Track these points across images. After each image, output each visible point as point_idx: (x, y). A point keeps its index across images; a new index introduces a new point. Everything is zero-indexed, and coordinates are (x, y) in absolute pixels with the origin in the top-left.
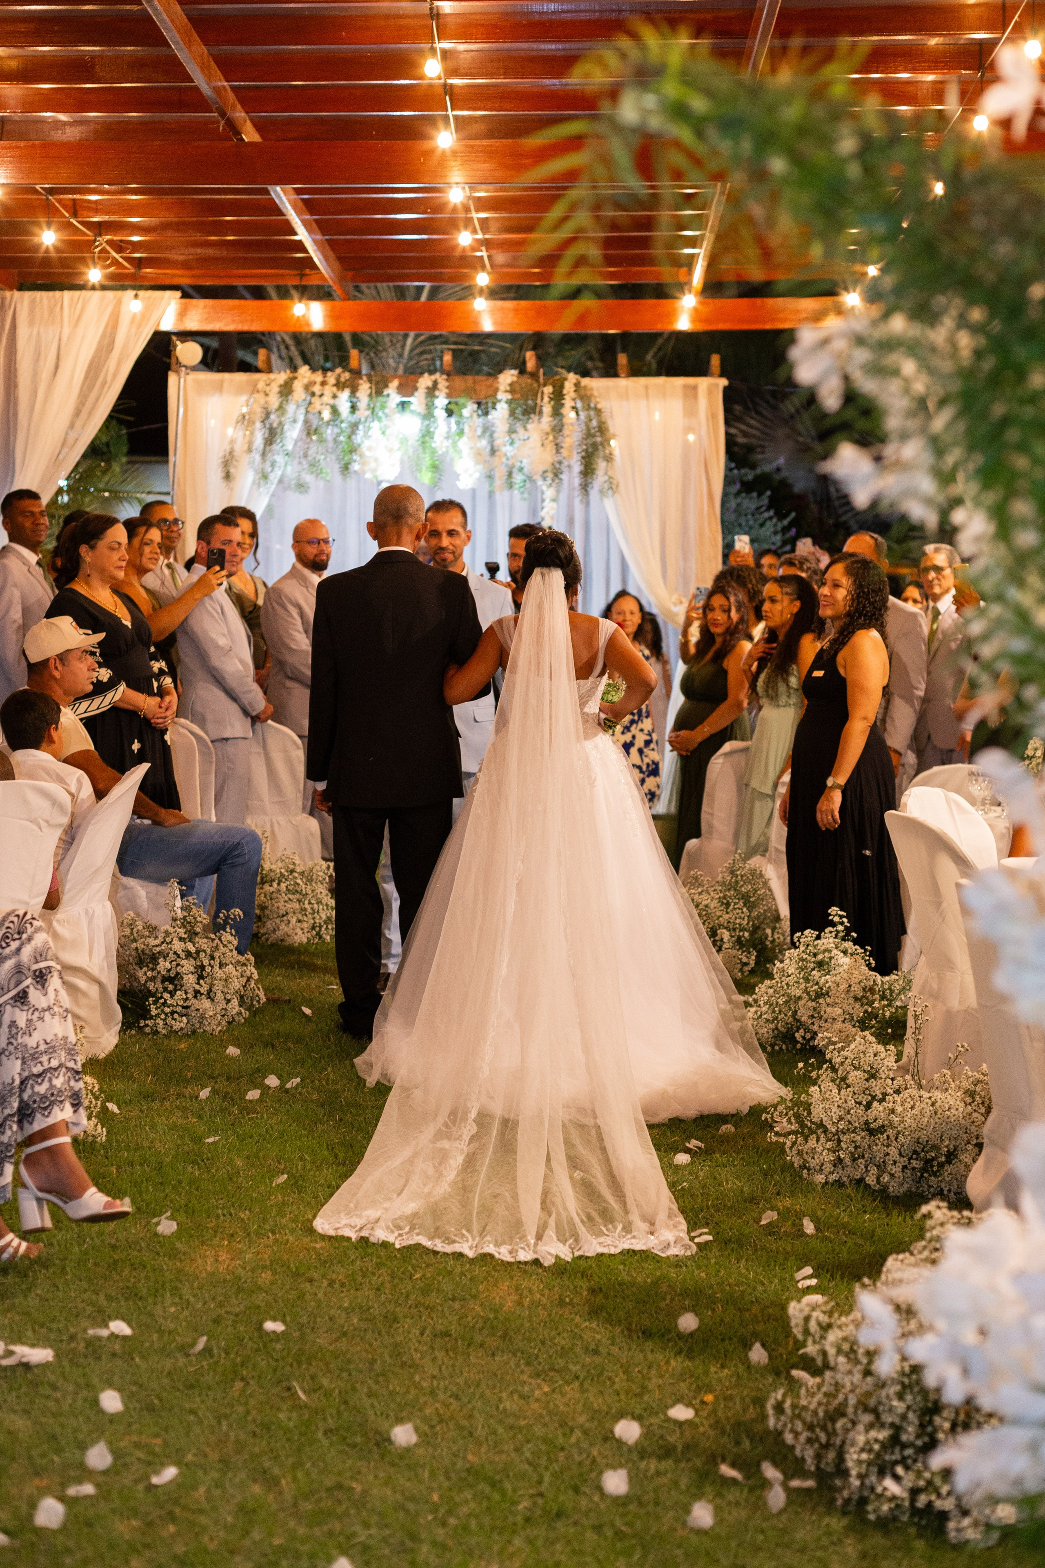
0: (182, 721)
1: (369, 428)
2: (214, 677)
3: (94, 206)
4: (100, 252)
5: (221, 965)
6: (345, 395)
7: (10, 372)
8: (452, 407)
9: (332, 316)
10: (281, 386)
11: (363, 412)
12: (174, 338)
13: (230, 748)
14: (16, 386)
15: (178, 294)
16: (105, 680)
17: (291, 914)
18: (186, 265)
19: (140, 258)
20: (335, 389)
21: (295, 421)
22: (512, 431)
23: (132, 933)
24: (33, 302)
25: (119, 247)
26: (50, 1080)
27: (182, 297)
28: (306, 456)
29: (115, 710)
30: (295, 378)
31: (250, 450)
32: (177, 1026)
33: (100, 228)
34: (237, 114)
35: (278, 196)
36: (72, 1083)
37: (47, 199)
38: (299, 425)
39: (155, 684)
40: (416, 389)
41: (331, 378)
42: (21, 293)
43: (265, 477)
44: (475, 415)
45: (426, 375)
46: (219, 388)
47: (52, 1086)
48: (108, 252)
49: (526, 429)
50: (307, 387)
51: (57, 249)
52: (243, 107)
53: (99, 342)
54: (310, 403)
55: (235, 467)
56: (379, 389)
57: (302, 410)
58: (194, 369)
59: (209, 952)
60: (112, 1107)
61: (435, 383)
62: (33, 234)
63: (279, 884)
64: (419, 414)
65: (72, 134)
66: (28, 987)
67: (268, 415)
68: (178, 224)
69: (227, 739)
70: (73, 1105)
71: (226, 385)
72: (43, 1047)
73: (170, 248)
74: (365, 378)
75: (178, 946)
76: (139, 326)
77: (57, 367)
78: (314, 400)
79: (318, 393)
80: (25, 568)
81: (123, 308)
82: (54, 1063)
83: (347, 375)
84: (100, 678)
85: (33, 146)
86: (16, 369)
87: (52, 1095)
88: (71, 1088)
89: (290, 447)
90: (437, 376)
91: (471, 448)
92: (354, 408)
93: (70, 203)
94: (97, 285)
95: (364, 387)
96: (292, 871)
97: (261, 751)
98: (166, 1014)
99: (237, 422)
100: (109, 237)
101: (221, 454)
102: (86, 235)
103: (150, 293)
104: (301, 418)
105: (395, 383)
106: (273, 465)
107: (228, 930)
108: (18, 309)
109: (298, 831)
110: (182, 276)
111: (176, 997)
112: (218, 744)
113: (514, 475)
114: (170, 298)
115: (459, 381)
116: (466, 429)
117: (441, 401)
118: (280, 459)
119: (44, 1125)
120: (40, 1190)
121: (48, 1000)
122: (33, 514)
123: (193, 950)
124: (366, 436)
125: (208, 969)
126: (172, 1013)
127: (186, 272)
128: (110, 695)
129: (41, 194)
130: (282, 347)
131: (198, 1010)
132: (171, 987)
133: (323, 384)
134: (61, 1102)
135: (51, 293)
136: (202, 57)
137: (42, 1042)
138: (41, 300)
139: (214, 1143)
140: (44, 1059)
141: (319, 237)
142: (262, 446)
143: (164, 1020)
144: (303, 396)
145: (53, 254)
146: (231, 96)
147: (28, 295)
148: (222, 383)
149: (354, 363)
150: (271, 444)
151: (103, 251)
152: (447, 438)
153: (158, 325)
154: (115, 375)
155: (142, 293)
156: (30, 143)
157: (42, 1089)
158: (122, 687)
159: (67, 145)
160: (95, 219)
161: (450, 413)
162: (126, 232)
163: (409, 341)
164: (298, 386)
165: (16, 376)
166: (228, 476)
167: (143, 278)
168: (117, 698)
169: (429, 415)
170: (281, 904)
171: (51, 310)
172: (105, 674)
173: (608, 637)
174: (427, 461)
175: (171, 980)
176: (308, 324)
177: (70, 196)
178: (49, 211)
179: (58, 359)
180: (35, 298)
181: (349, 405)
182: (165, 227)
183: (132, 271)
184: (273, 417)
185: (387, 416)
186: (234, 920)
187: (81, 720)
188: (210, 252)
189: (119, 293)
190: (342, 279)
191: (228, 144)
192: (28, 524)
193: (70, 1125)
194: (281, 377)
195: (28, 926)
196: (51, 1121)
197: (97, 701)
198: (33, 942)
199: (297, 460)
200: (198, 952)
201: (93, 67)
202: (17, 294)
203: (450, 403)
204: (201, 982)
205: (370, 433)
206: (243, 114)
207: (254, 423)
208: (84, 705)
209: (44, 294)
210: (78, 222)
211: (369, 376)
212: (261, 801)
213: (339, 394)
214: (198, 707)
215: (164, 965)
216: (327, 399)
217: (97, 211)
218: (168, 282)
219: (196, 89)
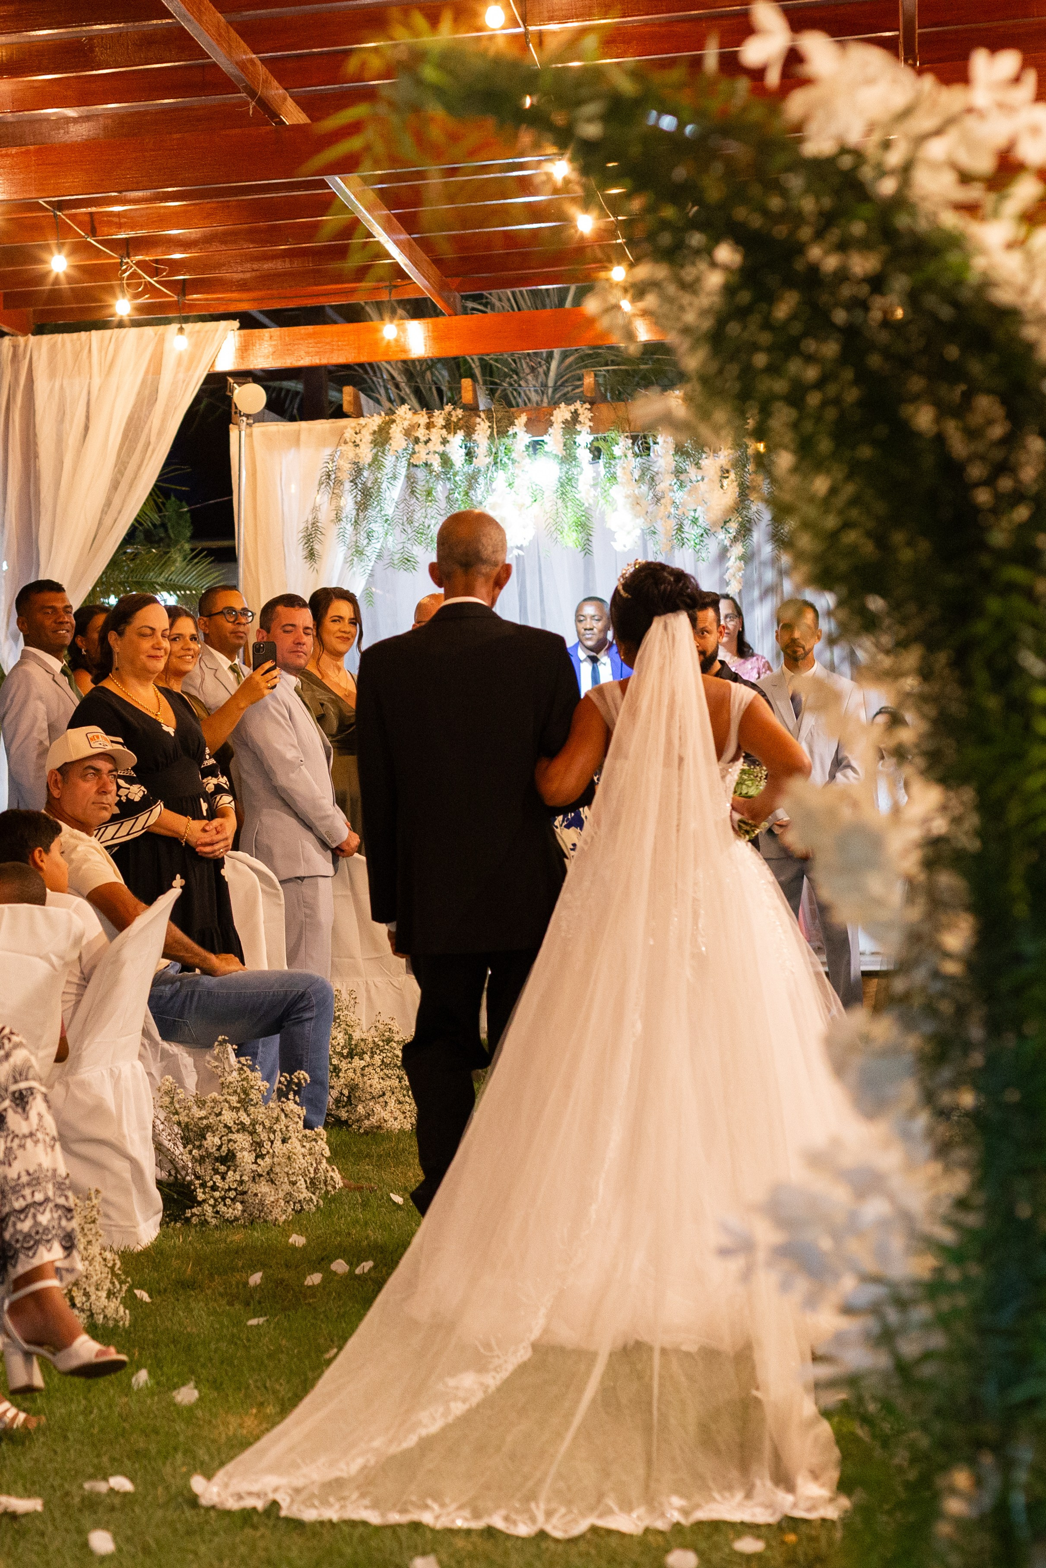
0: (239, 854)
1: (491, 482)
2: (283, 800)
3: (116, 220)
4: (129, 278)
5: (284, 1141)
6: (457, 439)
7: (28, 438)
8: (601, 444)
9: (437, 337)
10: (374, 432)
11: (482, 460)
12: (231, 380)
13: (305, 888)
14: (36, 457)
15: (236, 324)
16: (137, 799)
17: (388, 1094)
18: (243, 286)
19: (184, 280)
20: (444, 432)
21: (394, 477)
22: (678, 472)
23: (172, 1103)
24: (53, 347)
25: (152, 269)
26: (34, 1216)
27: (240, 328)
28: (410, 521)
29: (150, 837)
30: (394, 421)
31: (338, 519)
32: (229, 1213)
33: (128, 247)
34: (273, 92)
35: (339, 188)
36: (64, 1222)
37: (55, 216)
38: (401, 482)
39: (204, 806)
40: (551, 424)
41: (439, 418)
42: (38, 337)
43: (359, 552)
44: (630, 453)
45: (563, 405)
46: (296, 440)
47: (36, 1223)
48: (140, 277)
49: (698, 466)
50: (408, 433)
51: (70, 279)
52: (280, 82)
53: (139, 393)
54: (414, 453)
55: (321, 542)
56: (501, 429)
57: (404, 463)
58: (259, 418)
59: (267, 1124)
60: (143, 1295)
61: (575, 414)
62: (42, 262)
63: (372, 1057)
64: (556, 456)
65: (80, 132)
66: (5, 1110)
67: (359, 471)
68: (225, 233)
69: (301, 879)
70: (65, 1248)
71: (303, 437)
72: (25, 1179)
73: (219, 266)
74: (482, 415)
75: (228, 1117)
76: (188, 369)
77: (87, 428)
78: (417, 447)
79: (423, 439)
80: (49, 677)
81: (167, 346)
82: (39, 1197)
83: (459, 412)
84: (131, 796)
85: (27, 152)
86: (35, 435)
87: (37, 1233)
88: (64, 1229)
89: (389, 510)
90: (578, 405)
91: (628, 497)
92: (470, 455)
93: (87, 219)
94: (126, 318)
95: (483, 428)
96: (389, 1041)
97: (349, 893)
98: (216, 1200)
99: (321, 484)
100: (140, 258)
101: (302, 526)
102: (111, 257)
103: (200, 325)
104: (403, 472)
105: (523, 418)
106: (369, 536)
107: (291, 1096)
108: (35, 358)
109: (402, 996)
110: (241, 300)
111: (228, 1180)
112: (290, 885)
113: (686, 528)
114: (226, 330)
115: (605, 410)
116: (619, 472)
117: (584, 437)
118: (378, 528)
119: (28, 1267)
120: (28, 1342)
121: (30, 1125)
122: (54, 609)
123: (247, 1121)
124: (489, 489)
125: (267, 1145)
126: (223, 1199)
127: (244, 295)
128: (142, 818)
129: (47, 210)
130: (390, 386)
131: (256, 1195)
132: (223, 1168)
133: (429, 426)
134: (48, 1241)
135: (75, 335)
136: (218, 28)
137: (23, 1174)
138: (63, 345)
139: (258, 1326)
140: (27, 1192)
141: (404, 236)
142: (354, 512)
143: (214, 1206)
144: (404, 444)
145: (65, 286)
146: (262, 70)
147: (46, 339)
148: (298, 434)
149: (467, 396)
150: (366, 509)
151: (134, 275)
152: (595, 486)
153: (212, 365)
154: (160, 433)
155: (188, 327)
156: (24, 149)
157: (25, 1226)
158: (159, 808)
159: (72, 147)
160: (122, 236)
161: (596, 453)
162: (159, 250)
163: (554, 365)
164: (396, 432)
165: (36, 444)
166: (311, 555)
167: (191, 307)
168: (151, 821)
169: (569, 458)
170: (375, 1082)
171: (77, 355)
172: (137, 792)
173: (743, 707)
174: (569, 517)
175: (223, 1160)
176: (405, 351)
177: (84, 210)
178: (61, 230)
179: (88, 418)
180: (55, 344)
181: (463, 451)
182: (207, 240)
183: (175, 298)
184: (366, 473)
185: (514, 462)
186: (299, 1084)
187: (107, 848)
188: (279, 266)
189: (161, 329)
190: (442, 288)
191: (264, 129)
192: (48, 622)
193: (64, 1273)
194: (374, 422)
195: (6, 1041)
196: (36, 1262)
197: (127, 825)
198: (12, 1060)
199: (398, 529)
200: (254, 1123)
201: (92, 50)
202: (32, 339)
203: (597, 439)
204: (259, 1161)
205: (494, 486)
206: (281, 91)
207: (341, 483)
208: (111, 830)
209: (66, 336)
210: (96, 241)
211: (488, 411)
212: (352, 957)
213: (450, 438)
214: (265, 840)
215: (212, 1141)
216: (436, 445)
217: (120, 226)
218: (221, 310)
219: (215, 65)
